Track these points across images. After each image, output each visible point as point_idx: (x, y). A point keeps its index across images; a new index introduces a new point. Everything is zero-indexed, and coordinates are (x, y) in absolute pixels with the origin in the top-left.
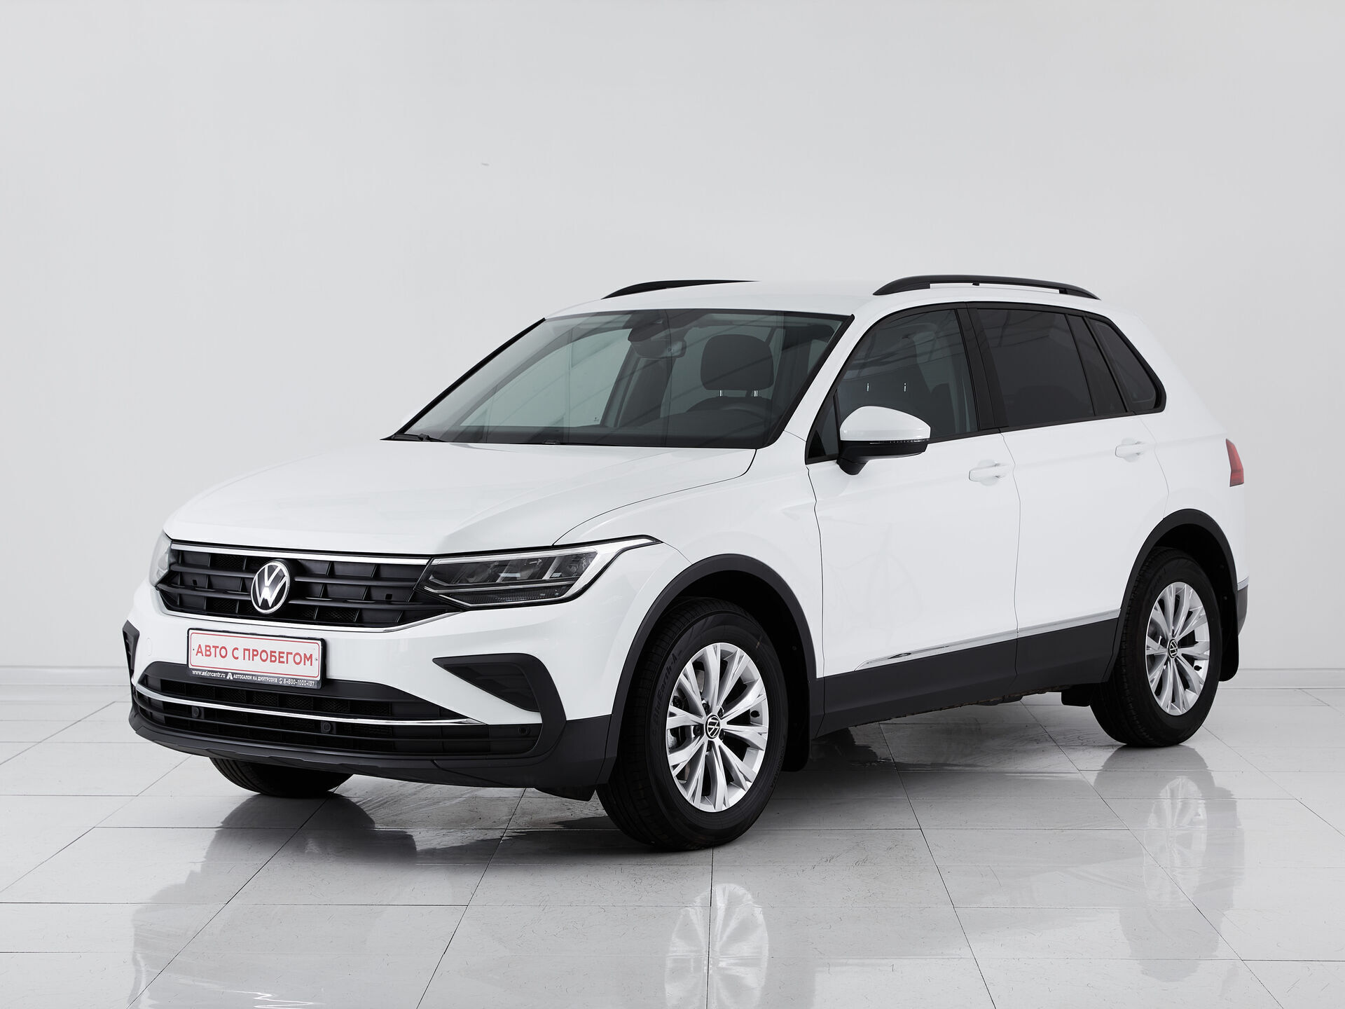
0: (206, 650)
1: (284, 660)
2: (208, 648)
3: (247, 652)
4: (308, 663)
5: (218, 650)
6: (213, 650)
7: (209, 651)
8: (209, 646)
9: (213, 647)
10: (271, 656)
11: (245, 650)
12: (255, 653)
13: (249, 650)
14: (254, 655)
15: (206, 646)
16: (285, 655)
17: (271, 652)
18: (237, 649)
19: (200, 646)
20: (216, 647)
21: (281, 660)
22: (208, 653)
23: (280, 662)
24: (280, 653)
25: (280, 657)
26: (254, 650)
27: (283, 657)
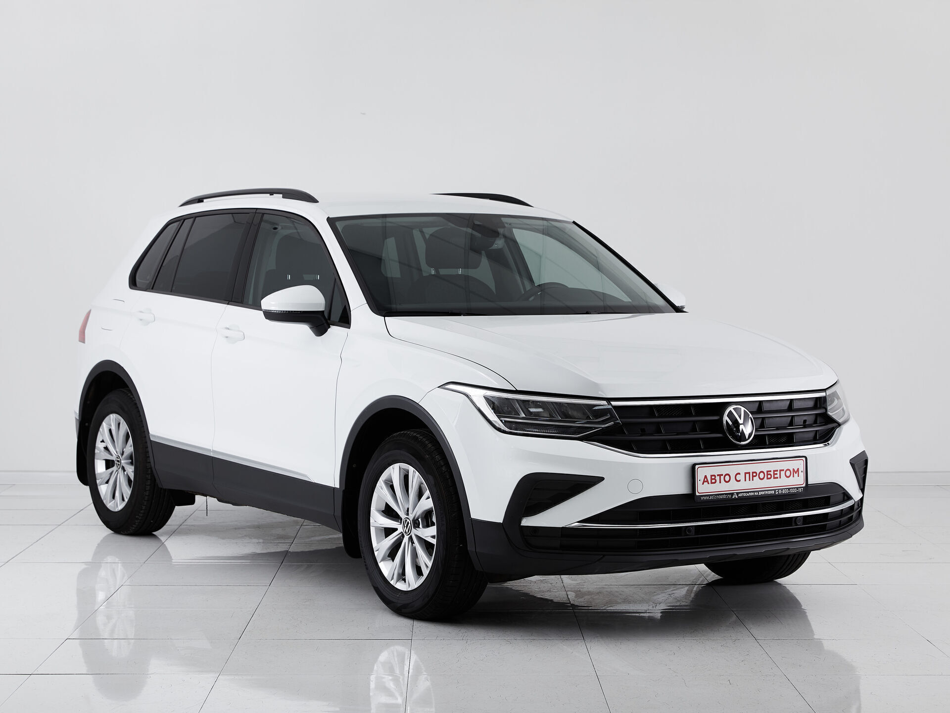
0: (712, 479)
1: (778, 476)
2: (713, 477)
3: (747, 475)
4: (796, 475)
5: (722, 477)
6: (717, 478)
7: (715, 479)
8: (715, 476)
9: (718, 475)
10: (768, 474)
11: (746, 473)
12: (754, 474)
13: (749, 473)
14: (753, 476)
15: (711, 476)
16: (778, 473)
17: (767, 472)
18: (739, 474)
19: (706, 477)
20: (720, 475)
21: (776, 476)
22: (713, 481)
23: (774, 478)
24: (774, 471)
25: (774, 474)
26: (753, 473)
27: (777, 474)
